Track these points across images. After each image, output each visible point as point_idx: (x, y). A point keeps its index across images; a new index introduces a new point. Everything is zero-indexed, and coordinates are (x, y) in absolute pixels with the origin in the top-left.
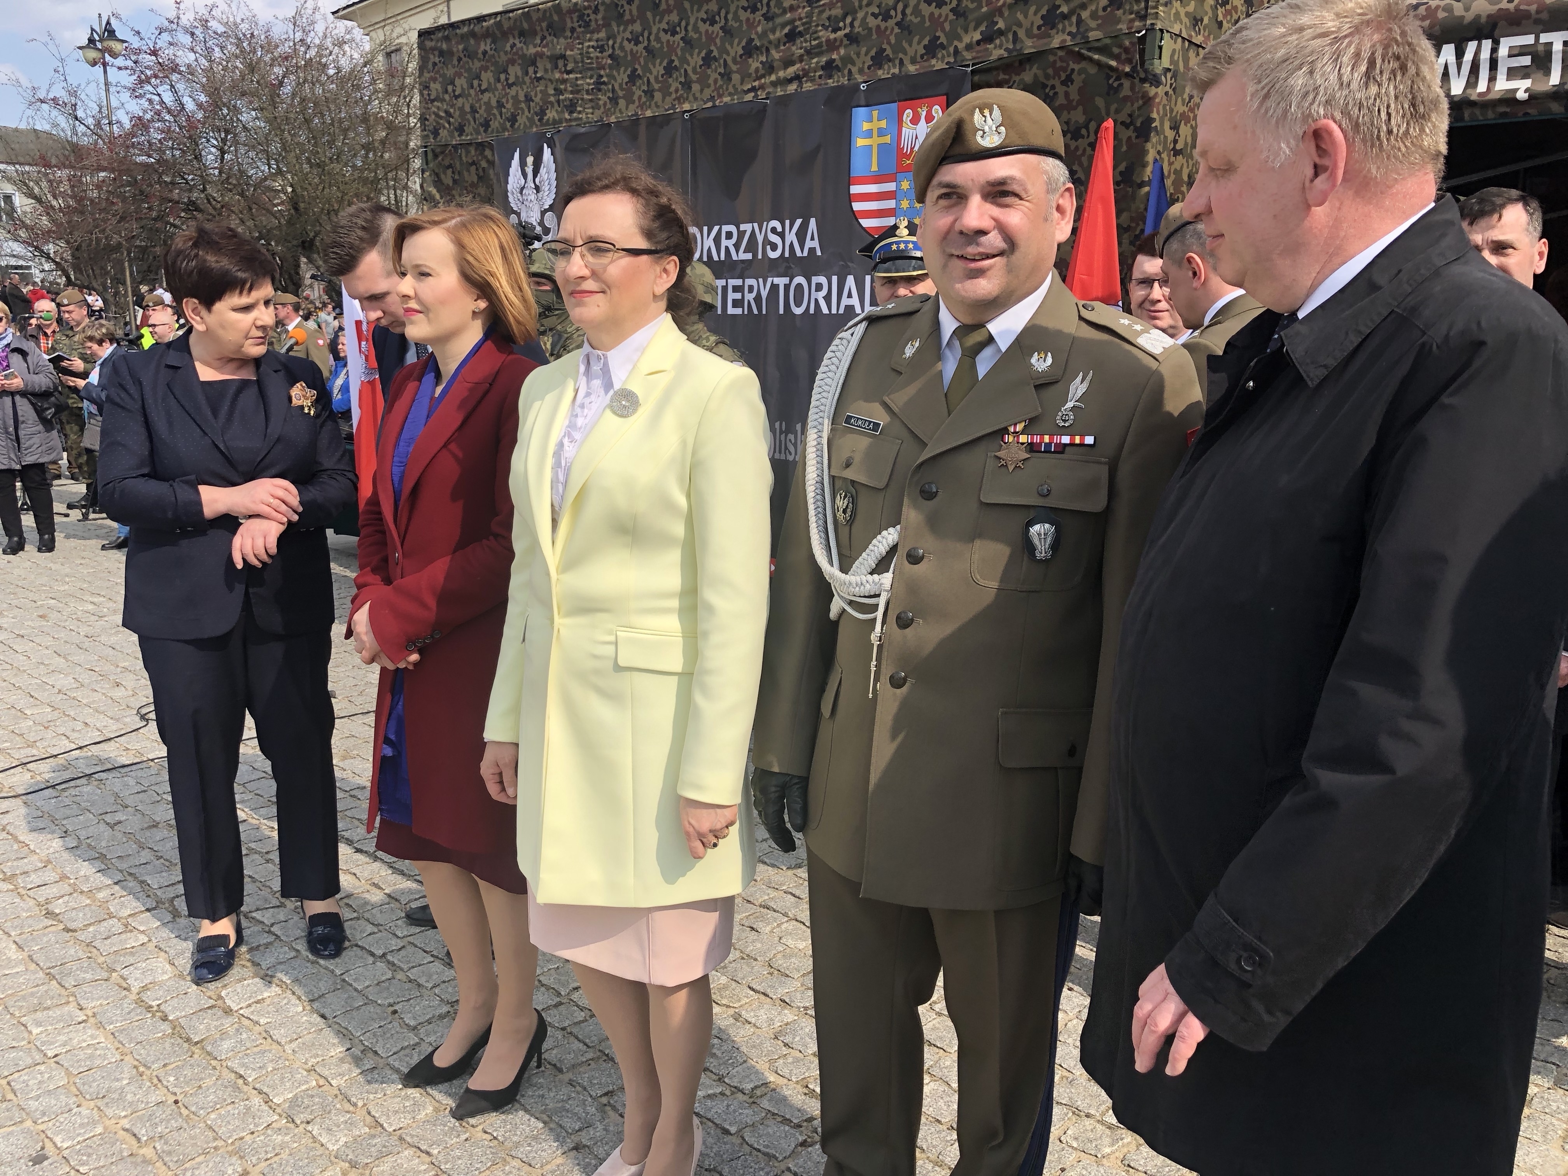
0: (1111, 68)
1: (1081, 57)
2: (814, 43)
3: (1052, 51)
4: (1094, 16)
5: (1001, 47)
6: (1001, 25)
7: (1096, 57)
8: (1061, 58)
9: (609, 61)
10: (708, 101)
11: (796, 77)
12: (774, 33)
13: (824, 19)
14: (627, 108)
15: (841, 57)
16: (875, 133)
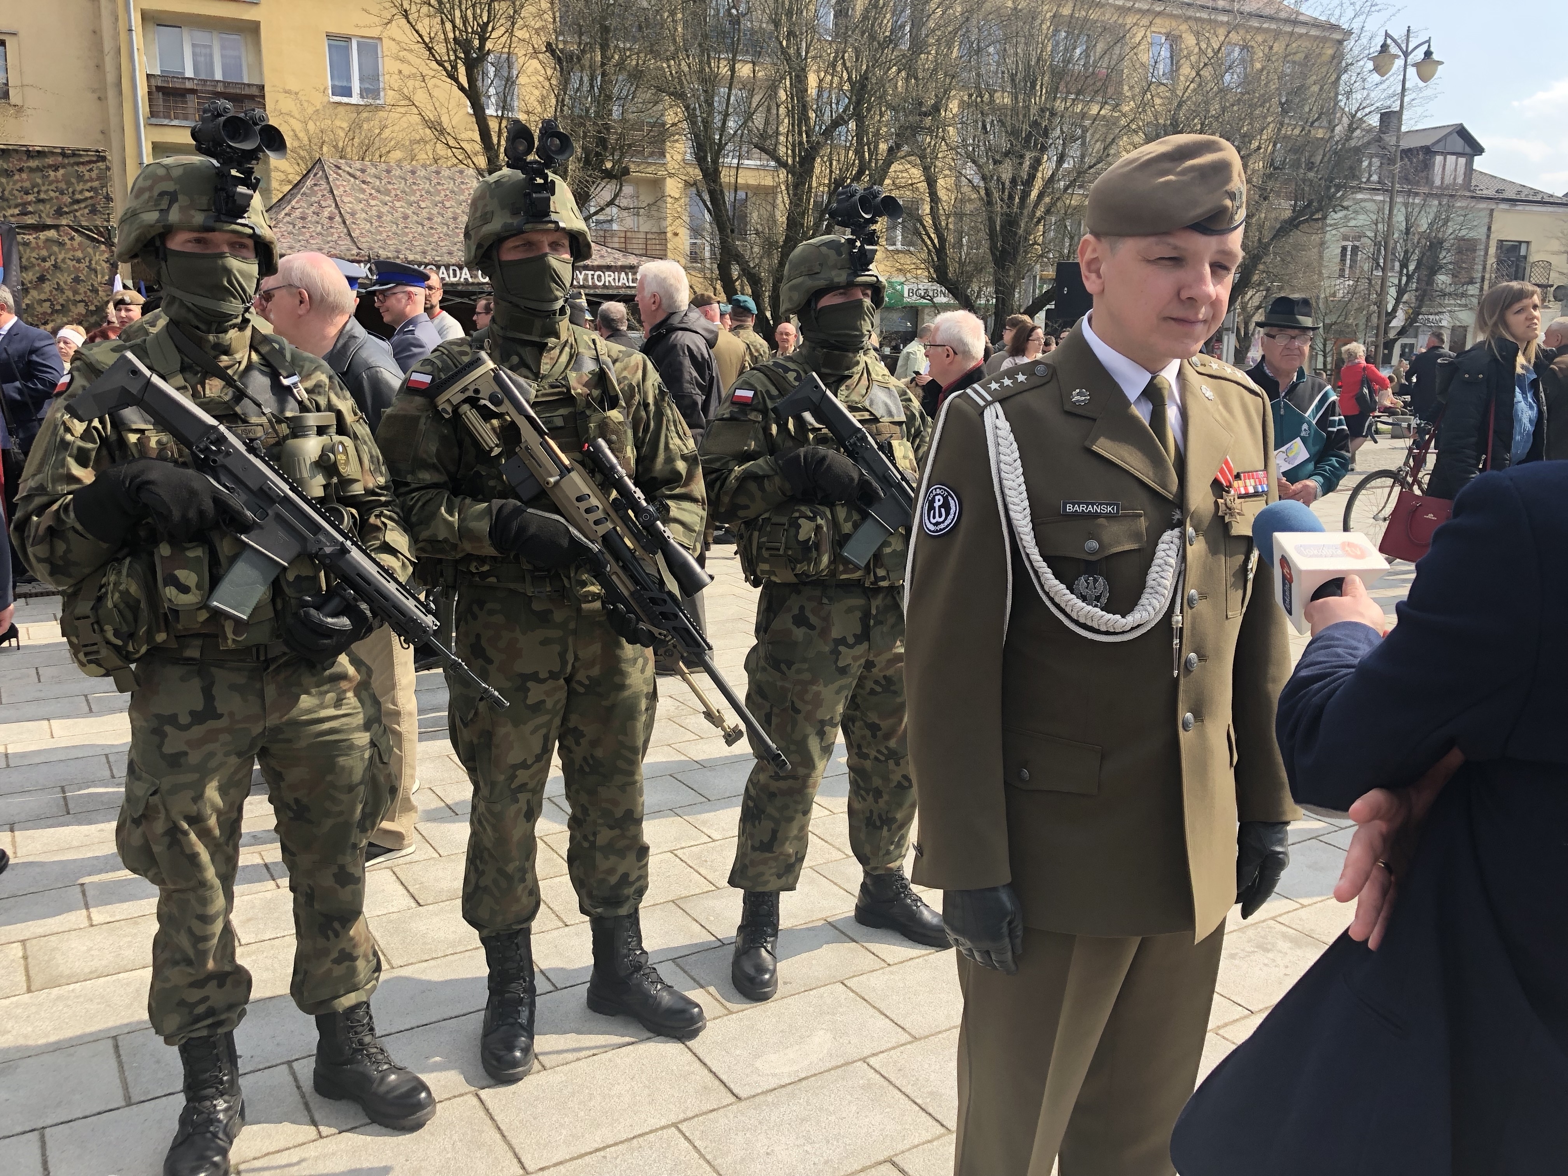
0: (94, 238)
1: (77, 231)
3: (62, 226)
5: (32, 219)
6: (30, 209)
7: (86, 232)
8: (66, 229)
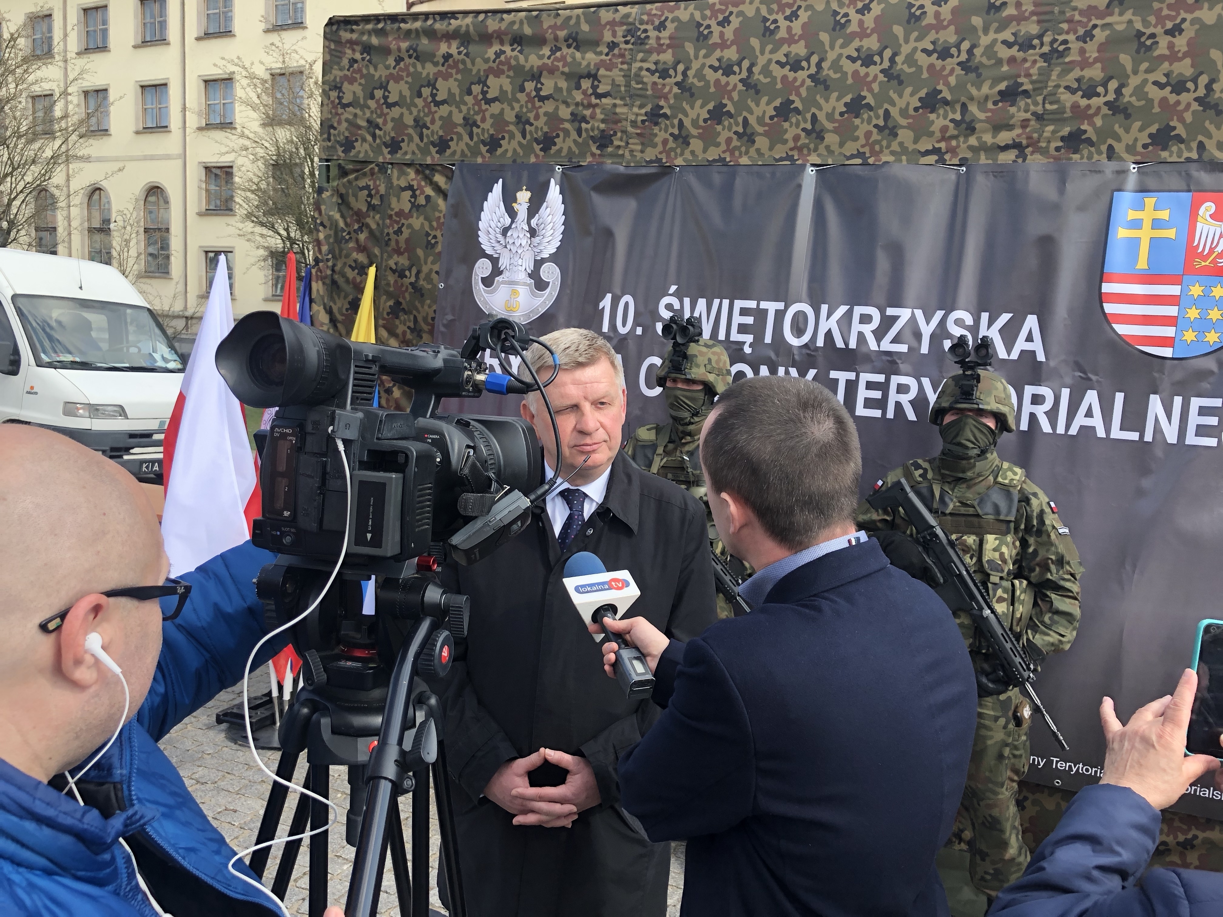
2: (1048, 106)
9: (676, 90)
10: (852, 157)
11: (1016, 145)
12: (979, 88)
13: (1070, 79)
14: (705, 151)
15: (1097, 131)
16: (1147, 224)
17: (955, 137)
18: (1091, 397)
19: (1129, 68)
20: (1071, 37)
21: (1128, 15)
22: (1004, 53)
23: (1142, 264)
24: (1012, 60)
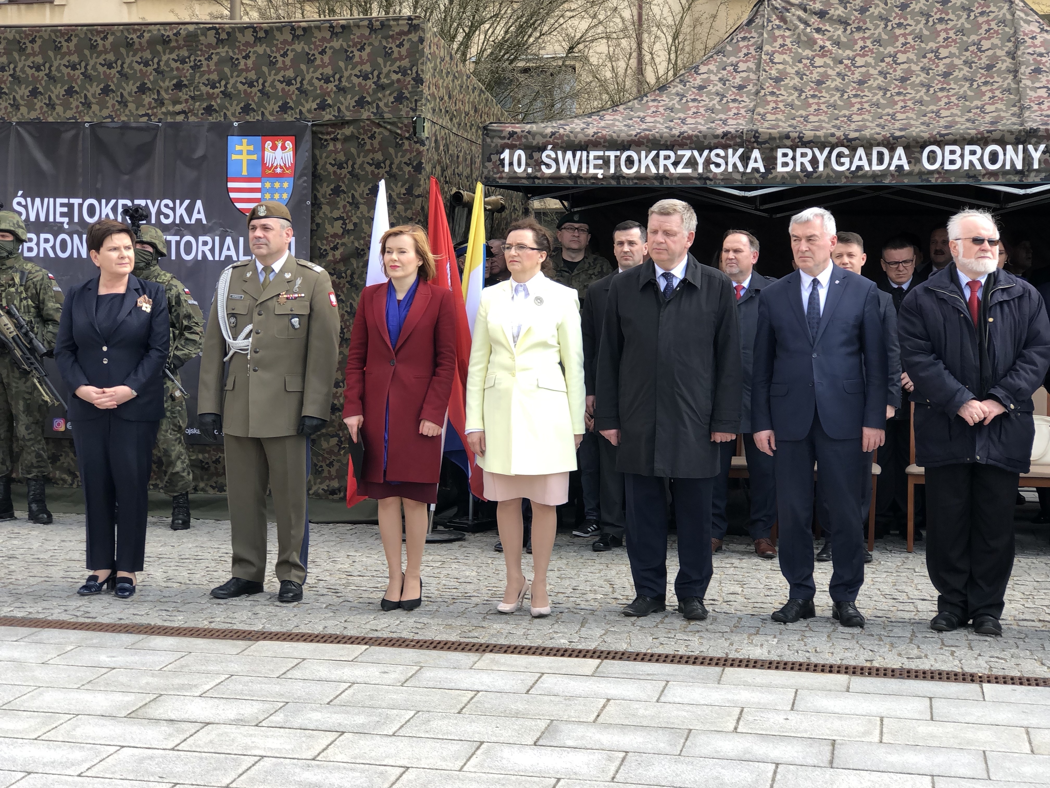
0: (398, 134)
1: (379, 125)
2: (196, 93)
3: (362, 120)
4: (386, 105)
5: (330, 113)
6: (330, 101)
7: (389, 127)
8: (368, 125)
9: (10, 79)
10: (106, 117)
11: (183, 112)
12: (164, 82)
13: (204, 79)
14: (29, 113)
15: (218, 105)
16: (245, 152)
17: (156, 108)
18: (229, 240)
19: (229, 74)
20: (202, 58)
21: (226, 48)
22: (174, 65)
23: (245, 173)
24: (178, 69)
